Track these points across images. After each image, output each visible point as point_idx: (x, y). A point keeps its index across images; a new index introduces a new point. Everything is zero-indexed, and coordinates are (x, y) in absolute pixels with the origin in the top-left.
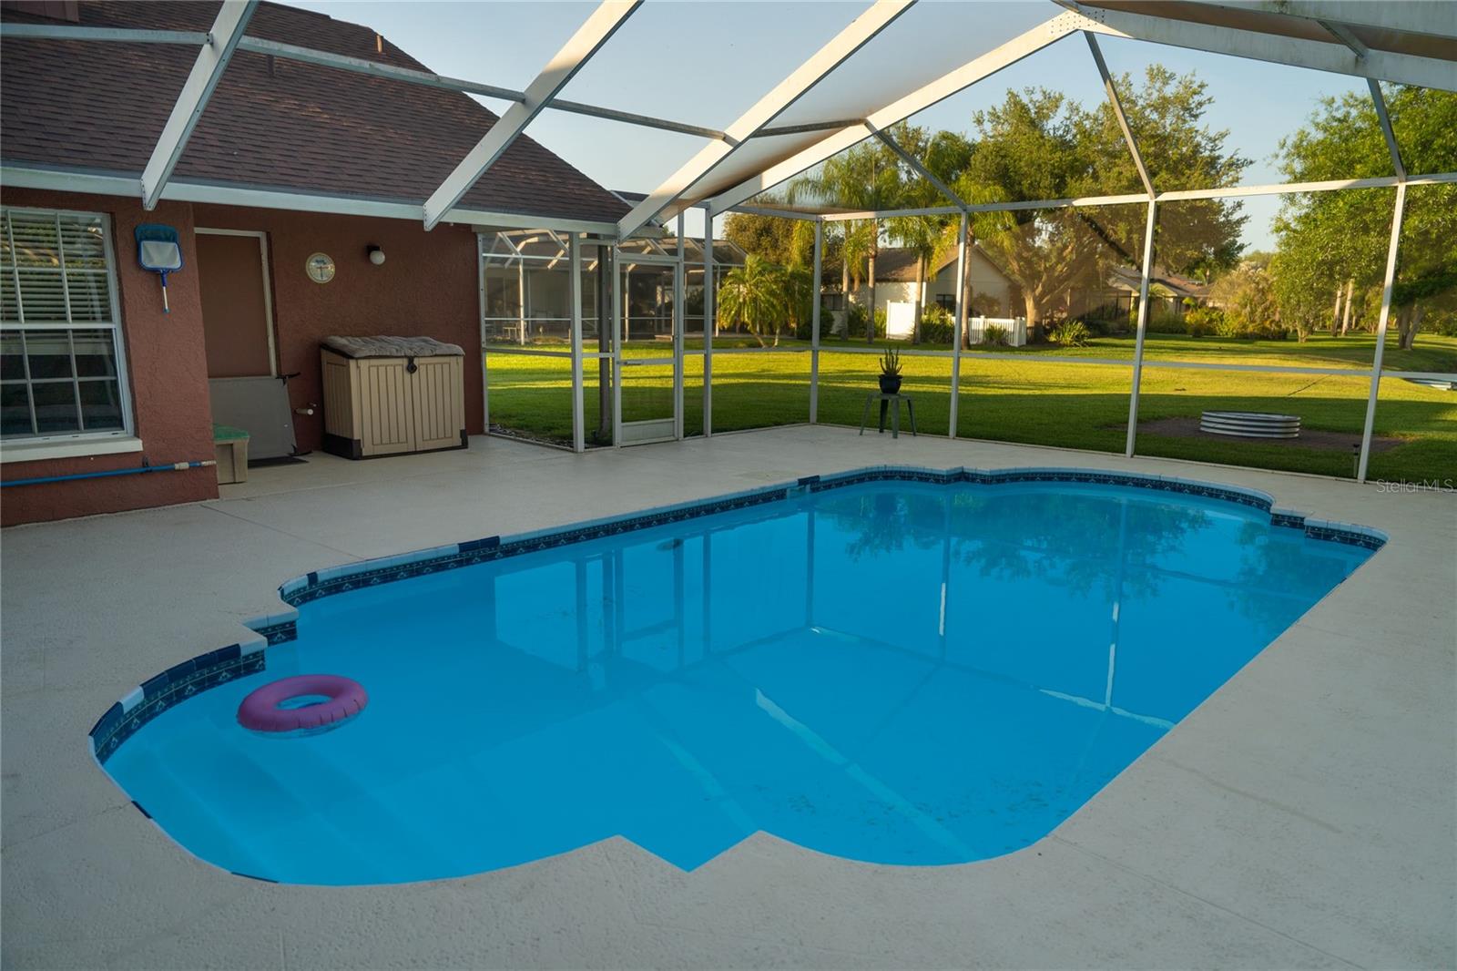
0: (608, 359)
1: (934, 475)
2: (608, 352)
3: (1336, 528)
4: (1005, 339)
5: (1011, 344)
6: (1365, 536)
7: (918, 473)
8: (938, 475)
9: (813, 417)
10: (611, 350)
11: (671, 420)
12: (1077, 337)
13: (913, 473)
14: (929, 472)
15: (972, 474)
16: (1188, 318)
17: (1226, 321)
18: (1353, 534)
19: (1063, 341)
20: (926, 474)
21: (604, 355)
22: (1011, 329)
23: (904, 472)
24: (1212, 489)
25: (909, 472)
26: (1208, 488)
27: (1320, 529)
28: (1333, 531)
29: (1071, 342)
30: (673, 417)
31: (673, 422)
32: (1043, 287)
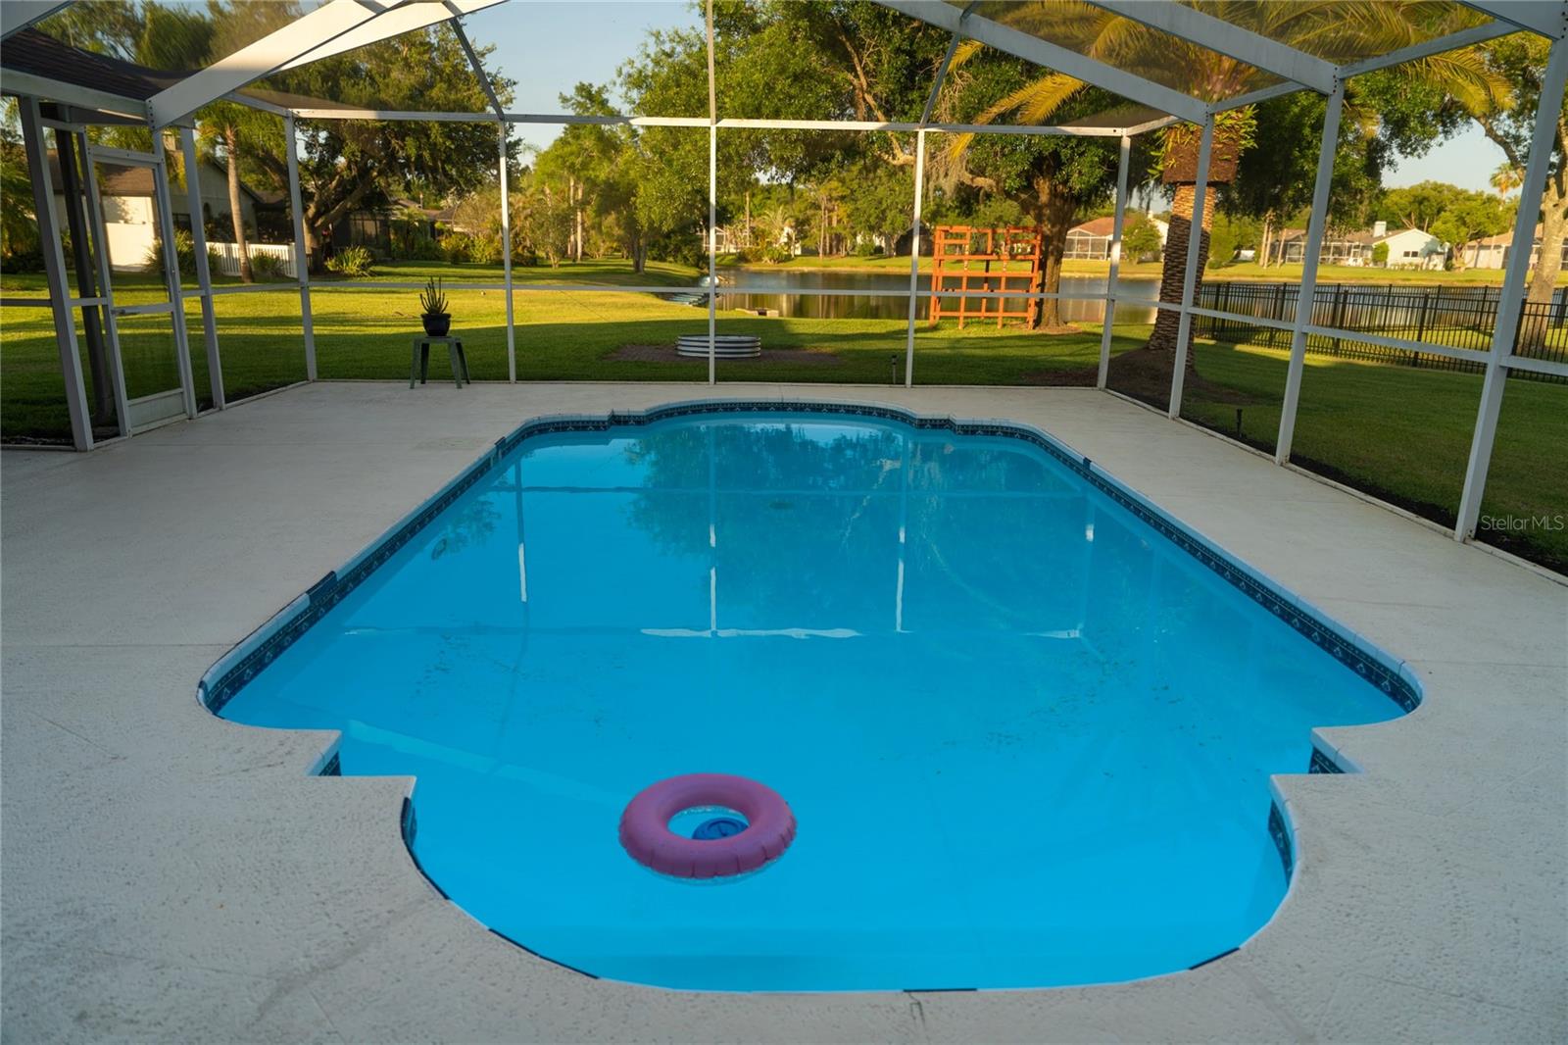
0: (96, 307)
1: (593, 422)
2: (95, 296)
3: (980, 423)
4: (279, 269)
5: (289, 275)
6: (1002, 427)
7: (573, 422)
8: (598, 422)
9: (312, 372)
10: (98, 294)
11: (179, 390)
12: (363, 265)
13: (568, 422)
14: (587, 419)
15: (625, 417)
16: (443, 244)
17: (477, 247)
18: (993, 427)
19: (348, 271)
20: (583, 422)
21: (89, 302)
22: (285, 257)
23: (558, 423)
24: (831, 405)
25: (563, 422)
26: (827, 405)
27: (968, 426)
28: (977, 426)
29: (358, 271)
30: (180, 386)
31: (182, 393)
32: (317, 207)
